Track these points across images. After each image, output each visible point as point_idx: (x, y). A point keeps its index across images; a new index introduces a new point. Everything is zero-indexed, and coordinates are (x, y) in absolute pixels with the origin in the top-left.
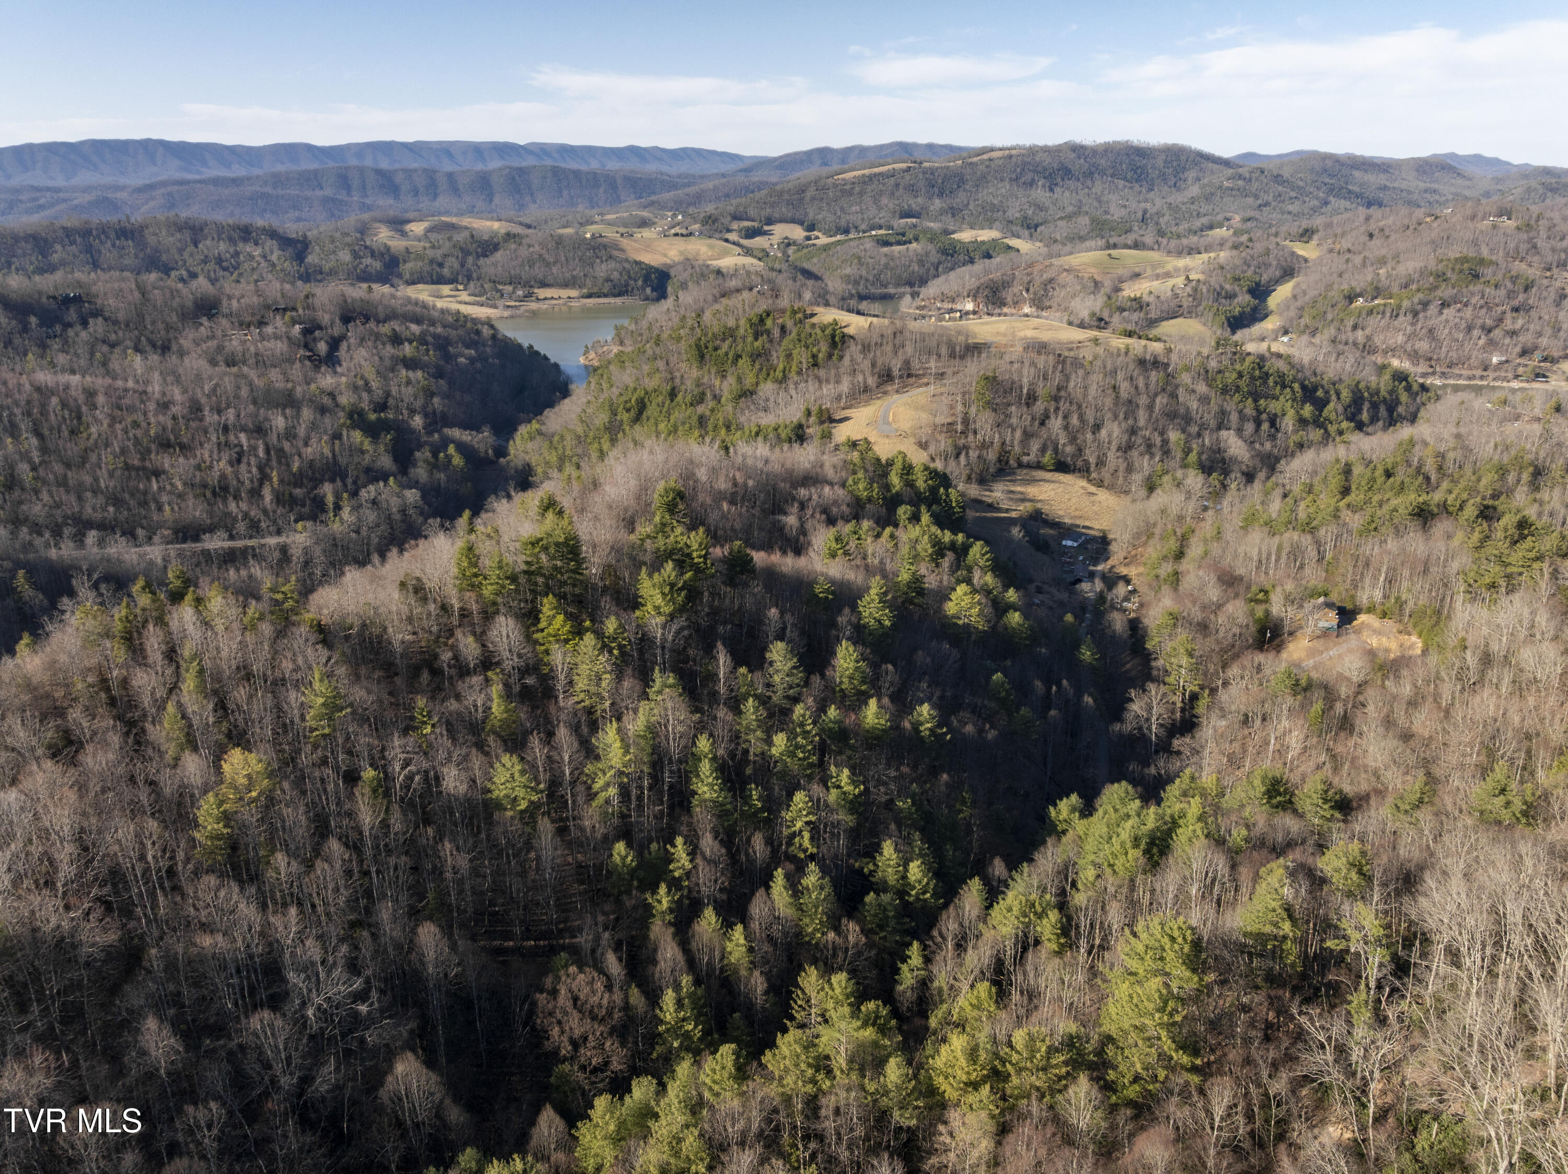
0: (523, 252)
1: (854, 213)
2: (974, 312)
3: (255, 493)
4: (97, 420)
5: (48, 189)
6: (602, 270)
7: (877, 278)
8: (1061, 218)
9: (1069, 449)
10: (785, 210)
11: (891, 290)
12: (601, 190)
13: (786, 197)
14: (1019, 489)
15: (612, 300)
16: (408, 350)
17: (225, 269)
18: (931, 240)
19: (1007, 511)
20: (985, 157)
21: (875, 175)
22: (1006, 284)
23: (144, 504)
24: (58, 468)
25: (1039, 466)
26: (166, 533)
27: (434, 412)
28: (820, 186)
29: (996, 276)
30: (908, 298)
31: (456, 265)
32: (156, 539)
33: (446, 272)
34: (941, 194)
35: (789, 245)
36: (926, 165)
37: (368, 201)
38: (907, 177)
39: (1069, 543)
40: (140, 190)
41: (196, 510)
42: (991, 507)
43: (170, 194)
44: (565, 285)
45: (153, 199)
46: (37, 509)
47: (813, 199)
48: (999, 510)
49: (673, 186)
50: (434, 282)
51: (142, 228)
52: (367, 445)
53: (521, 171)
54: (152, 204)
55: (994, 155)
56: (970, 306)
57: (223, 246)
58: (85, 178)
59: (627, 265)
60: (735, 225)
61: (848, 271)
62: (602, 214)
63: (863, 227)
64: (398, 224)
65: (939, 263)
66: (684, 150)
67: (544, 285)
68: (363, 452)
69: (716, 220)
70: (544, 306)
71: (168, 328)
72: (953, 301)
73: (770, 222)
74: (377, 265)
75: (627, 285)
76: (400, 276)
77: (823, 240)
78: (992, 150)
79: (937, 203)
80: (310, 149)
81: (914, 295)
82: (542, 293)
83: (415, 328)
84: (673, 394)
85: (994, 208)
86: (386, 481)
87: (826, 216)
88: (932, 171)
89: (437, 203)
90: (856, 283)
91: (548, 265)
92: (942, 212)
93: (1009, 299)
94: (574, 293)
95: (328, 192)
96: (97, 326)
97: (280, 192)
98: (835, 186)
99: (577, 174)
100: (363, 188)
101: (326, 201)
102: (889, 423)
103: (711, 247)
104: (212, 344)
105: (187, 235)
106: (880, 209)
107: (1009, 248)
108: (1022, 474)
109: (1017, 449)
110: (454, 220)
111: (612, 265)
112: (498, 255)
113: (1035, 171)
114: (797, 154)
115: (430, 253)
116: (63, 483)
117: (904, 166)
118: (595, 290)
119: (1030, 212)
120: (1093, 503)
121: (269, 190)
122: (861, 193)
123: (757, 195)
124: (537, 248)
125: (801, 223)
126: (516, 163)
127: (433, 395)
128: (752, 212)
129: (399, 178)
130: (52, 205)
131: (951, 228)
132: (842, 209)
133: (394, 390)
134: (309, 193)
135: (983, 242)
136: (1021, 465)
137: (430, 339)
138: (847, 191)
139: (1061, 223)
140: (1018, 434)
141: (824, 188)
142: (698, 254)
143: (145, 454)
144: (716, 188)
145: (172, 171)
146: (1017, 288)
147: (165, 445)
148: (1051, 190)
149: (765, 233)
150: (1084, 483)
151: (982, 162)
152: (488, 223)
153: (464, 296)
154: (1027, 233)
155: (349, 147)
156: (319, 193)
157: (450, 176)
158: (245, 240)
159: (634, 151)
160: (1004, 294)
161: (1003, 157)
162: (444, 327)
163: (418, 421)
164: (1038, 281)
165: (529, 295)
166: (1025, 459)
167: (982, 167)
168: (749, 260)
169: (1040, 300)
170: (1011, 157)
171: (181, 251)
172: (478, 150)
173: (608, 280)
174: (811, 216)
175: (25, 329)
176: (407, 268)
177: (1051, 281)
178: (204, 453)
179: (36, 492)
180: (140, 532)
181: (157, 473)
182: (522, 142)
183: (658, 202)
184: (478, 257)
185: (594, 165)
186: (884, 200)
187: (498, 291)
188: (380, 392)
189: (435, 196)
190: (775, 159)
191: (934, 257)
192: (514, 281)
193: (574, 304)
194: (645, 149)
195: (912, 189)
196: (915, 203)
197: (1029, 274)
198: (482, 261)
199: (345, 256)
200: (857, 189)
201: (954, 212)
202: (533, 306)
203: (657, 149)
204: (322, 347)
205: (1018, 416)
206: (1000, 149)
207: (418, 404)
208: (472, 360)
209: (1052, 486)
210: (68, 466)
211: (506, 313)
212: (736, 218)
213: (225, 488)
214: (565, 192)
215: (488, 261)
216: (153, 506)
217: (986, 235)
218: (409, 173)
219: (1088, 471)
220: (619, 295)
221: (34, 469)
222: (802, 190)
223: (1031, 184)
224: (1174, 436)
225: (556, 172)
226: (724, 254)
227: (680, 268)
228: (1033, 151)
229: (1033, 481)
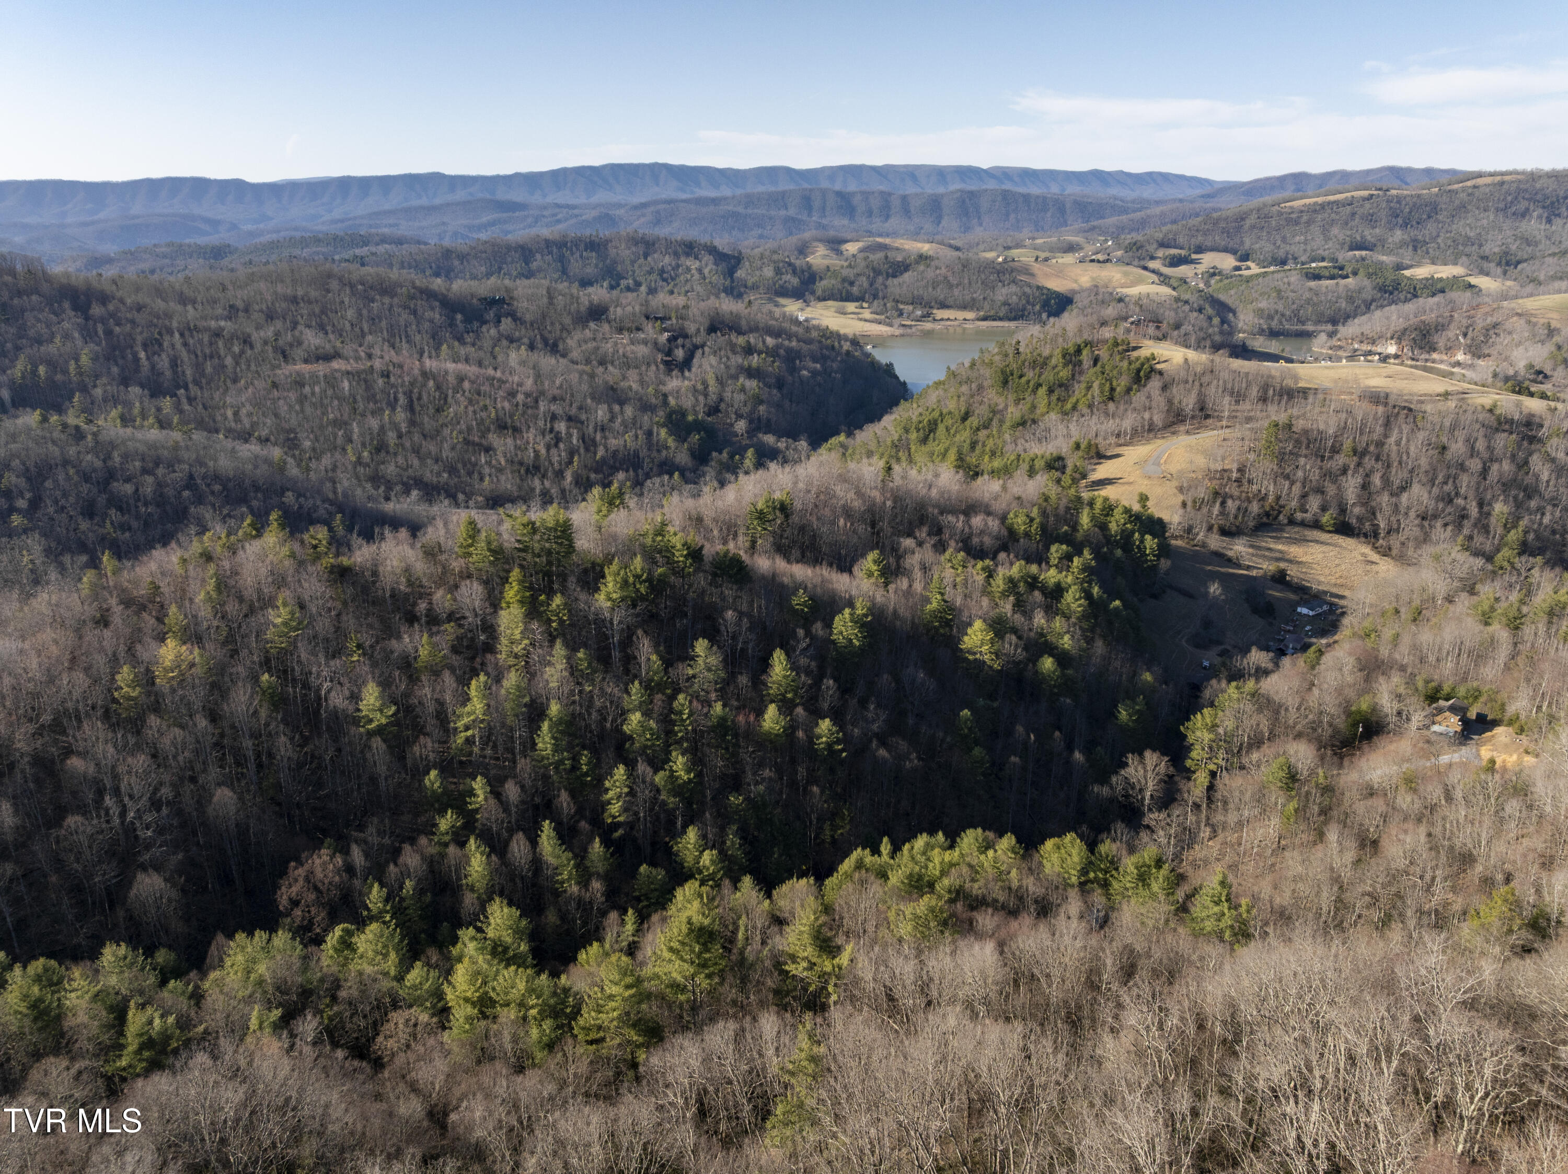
0: (930, 274)
1: (1297, 244)
2: (1396, 356)
3: (560, 474)
4: (457, 403)
5: (568, 206)
6: (1003, 293)
7: (1296, 314)
8: (1554, 254)
9: (1357, 510)
10: (1219, 239)
11: (1310, 327)
12: (1049, 214)
13: (1223, 225)
14: (1280, 547)
15: (1006, 324)
16: (755, 360)
17: (664, 280)
18: (1369, 276)
19: (1248, 568)
20: (1469, 183)
21: (1329, 203)
22: (1440, 327)
23: (470, 474)
24: (417, 438)
25: (1316, 525)
26: (480, 499)
27: (759, 419)
28: (1263, 215)
29: (1430, 317)
30: (1323, 337)
31: (866, 284)
32: (471, 503)
33: (855, 290)
34: (1405, 225)
35: (1214, 274)
36: (1394, 192)
37: (824, 221)
38: (1367, 205)
39: (1304, 611)
40: (636, 208)
41: (507, 483)
42: (1230, 562)
43: (658, 212)
44: (964, 307)
45: (643, 215)
46: (390, 470)
47: (1253, 227)
48: (1239, 566)
49: (1125, 211)
50: (842, 300)
51: (608, 241)
52: (671, 442)
53: (972, 194)
54: (642, 220)
55: (1480, 181)
56: (1392, 349)
57: (667, 259)
58: (602, 196)
59: (1027, 290)
60: (1160, 253)
61: (1263, 304)
62: (1034, 239)
63: (1303, 259)
64: (835, 244)
65: (1373, 300)
66: (1150, 174)
67: (943, 306)
68: (667, 448)
69: (1141, 247)
70: (938, 326)
71: (564, 329)
72: (1373, 342)
73: (1200, 250)
74: (795, 281)
75: (1024, 309)
76: (813, 293)
77: (1255, 269)
78: (1480, 175)
79: (1399, 235)
80: (788, 172)
81: (1331, 335)
82: (940, 314)
83: (770, 341)
84: (964, 418)
85: (1468, 241)
86: (671, 475)
87: (1264, 246)
88: (1399, 199)
89: (887, 225)
90: (1270, 317)
91: (951, 286)
92: (1403, 244)
93: (1441, 345)
94: (970, 315)
95: (792, 212)
96: (506, 324)
97: (750, 211)
98: (1280, 214)
99: (1026, 198)
100: (823, 209)
101: (788, 220)
102: (1159, 464)
103: (1126, 274)
104: (591, 345)
105: (641, 249)
106: (1327, 239)
107: (1470, 286)
108: (1293, 531)
109: (1294, 504)
110: (887, 241)
111: (1014, 288)
112: (907, 276)
113: (1529, 200)
114: (1267, 179)
115: (845, 272)
116: (416, 451)
117: (1365, 193)
118: (992, 313)
119: (1513, 248)
120: (1367, 572)
121: (740, 209)
122: (1309, 223)
123: (1193, 222)
124: (944, 270)
125: (1234, 252)
126: (973, 186)
127: (761, 402)
128: (1181, 240)
129: (856, 200)
130: (566, 220)
131: (1407, 262)
132: (1284, 239)
133: (727, 395)
134: (773, 213)
135: (1441, 280)
136: (1292, 522)
137: (782, 352)
138: (1293, 220)
139: (1550, 260)
140: (1297, 489)
141: (1267, 217)
142: (1110, 281)
143: (484, 435)
144: (1163, 214)
145: (670, 191)
146: (1452, 332)
147: (502, 426)
148: (1549, 221)
149: (1192, 262)
150: (1366, 550)
151: (1464, 189)
152: (919, 245)
153: (867, 314)
154: (1499, 270)
155: (823, 170)
156: (783, 213)
157: (904, 199)
158: (688, 255)
159: (1098, 176)
160: (1436, 338)
161: (1494, 185)
162: (799, 341)
163: (741, 426)
164: (1480, 324)
165: (926, 316)
166: (1299, 516)
167: (1463, 196)
168: (1165, 291)
169: (1478, 347)
170: (1502, 183)
171: (633, 262)
172: (941, 173)
173: (1005, 303)
174: (1247, 244)
175: (452, 324)
176: (821, 286)
177: (1495, 326)
178: (530, 435)
179: (395, 454)
180: (461, 497)
181: (488, 449)
182: (985, 166)
183: (1100, 228)
184: (888, 276)
185: (1055, 189)
186: (1335, 231)
187: (897, 309)
188: (714, 397)
189: (888, 217)
190: (1243, 184)
191: (1368, 294)
192: (916, 301)
193: (968, 326)
194: (1109, 173)
195: (1371, 220)
196: (1370, 234)
197: (1469, 317)
198: (890, 282)
199: (768, 272)
200: (1305, 218)
201: (1416, 245)
202: (928, 326)
203: (1122, 173)
204: (680, 354)
205: (1308, 468)
206: (1491, 175)
207: (746, 410)
208: (814, 373)
209: (1324, 548)
210: (425, 436)
211: (898, 332)
212: (1163, 245)
213: (537, 468)
214: (1012, 216)
215: (896, 281)
216: (476, 476)
217: (1445, 272)
218: (866, 195)
219: (1376, 535)
220: (1015, 319)
221: (400, 436)
222: (1242, 218)
223: (1524, 214)
224: (1500, 508)
225: (1006, 195)
226: (1139, 281)
227: (1085, 294)
228: (1533, 177)
229: (1304, 541)
